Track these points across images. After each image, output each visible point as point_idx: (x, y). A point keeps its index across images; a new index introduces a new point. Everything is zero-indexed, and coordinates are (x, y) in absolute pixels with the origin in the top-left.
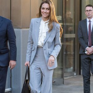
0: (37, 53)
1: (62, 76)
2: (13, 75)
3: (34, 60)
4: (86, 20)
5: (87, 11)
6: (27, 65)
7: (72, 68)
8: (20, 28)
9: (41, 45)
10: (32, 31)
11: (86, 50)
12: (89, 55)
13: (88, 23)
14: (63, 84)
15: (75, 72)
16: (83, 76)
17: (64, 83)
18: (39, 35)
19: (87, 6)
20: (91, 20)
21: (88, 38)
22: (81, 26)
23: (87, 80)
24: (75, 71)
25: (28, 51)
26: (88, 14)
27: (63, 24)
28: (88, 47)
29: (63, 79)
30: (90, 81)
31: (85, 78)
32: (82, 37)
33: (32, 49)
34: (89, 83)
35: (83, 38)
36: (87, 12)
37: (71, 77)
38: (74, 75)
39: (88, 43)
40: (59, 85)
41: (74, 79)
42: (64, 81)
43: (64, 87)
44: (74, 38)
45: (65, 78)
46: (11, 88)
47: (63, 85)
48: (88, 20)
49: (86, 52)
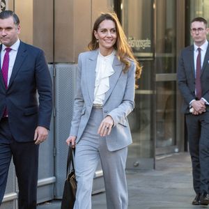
0: (90, 119)
1: (152, 155)
6: (71, 143)
7: (171, 140)
11: (190, 106)
14: (154, 168)
15: (177, 146)
17: (156, 167)
18: (95, 83)
20: (201, 47)
21: (195, 83)
24: (177, 143)
26: (195, 36)
27: (154, 55)
28: (194, 100)
36: (194, 32)
38: (175, 152)
40: (145, 170)
41: (174, 160)
43: (156, 175)
44: (175, 82)
45: (157, 158)
48: (196, 47)
49: (191, 110)
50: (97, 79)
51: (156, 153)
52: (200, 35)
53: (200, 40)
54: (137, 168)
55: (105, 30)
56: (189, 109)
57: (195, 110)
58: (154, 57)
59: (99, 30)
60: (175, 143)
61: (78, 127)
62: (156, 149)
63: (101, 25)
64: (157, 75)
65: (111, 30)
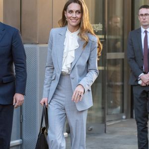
1: (104, 121)
2: (24, 119)
3: (54, 94)
4: (140, 29)
5: (142, 15)
7: (119, 108)
8: (36, 44)
9: (67, 71)
10: (51, 49)
11: (139, 79)
12: (144, 86)
13: (143, 36)
14: (105, 132)
15: (124, 114)
16: (136, 120)
17: (107, 131)
18: (63, 54)
19: (141, 8)
20: (147, 30)
21: (143, 59)
22: (132, 41)
23: (142, 126)
24: (124, 112)
25: (46, 82)
26: (142, 20)
27: (105, 37)
28: (143, 74)
29: (104, 125)
30: (147, 128)
31: (140, 124)
32: (133, 57)
33: (52, 77)
34: (147, 132)
35: (135, 59)
36: (141, 17)
37: (117, 122)
38: (123, 119)
39: (142, 67)
40: (98, 134)
41: (122, 125)
42: (107, 128)
43: (107, 138)
44: (123, 59)
45: (108, 124)
46: (21, 140)
47: (104, 134)
48: (143, 30)
49: (140, 82)
50: (65, 51)
51: (107, 119)
52: (146, 20)
53: (146, 24)
54: (91, 132)
55: (71, 12)
56: (137, 81)
57: (143, 82)
58: (105, 39)
59: (67, 11)
60: (122, 111)
61: (49, 90)
62: (107, 116)
63: (69, 7)
64: (108, 54)
65: (77, 11)
